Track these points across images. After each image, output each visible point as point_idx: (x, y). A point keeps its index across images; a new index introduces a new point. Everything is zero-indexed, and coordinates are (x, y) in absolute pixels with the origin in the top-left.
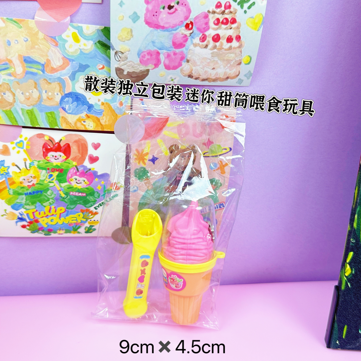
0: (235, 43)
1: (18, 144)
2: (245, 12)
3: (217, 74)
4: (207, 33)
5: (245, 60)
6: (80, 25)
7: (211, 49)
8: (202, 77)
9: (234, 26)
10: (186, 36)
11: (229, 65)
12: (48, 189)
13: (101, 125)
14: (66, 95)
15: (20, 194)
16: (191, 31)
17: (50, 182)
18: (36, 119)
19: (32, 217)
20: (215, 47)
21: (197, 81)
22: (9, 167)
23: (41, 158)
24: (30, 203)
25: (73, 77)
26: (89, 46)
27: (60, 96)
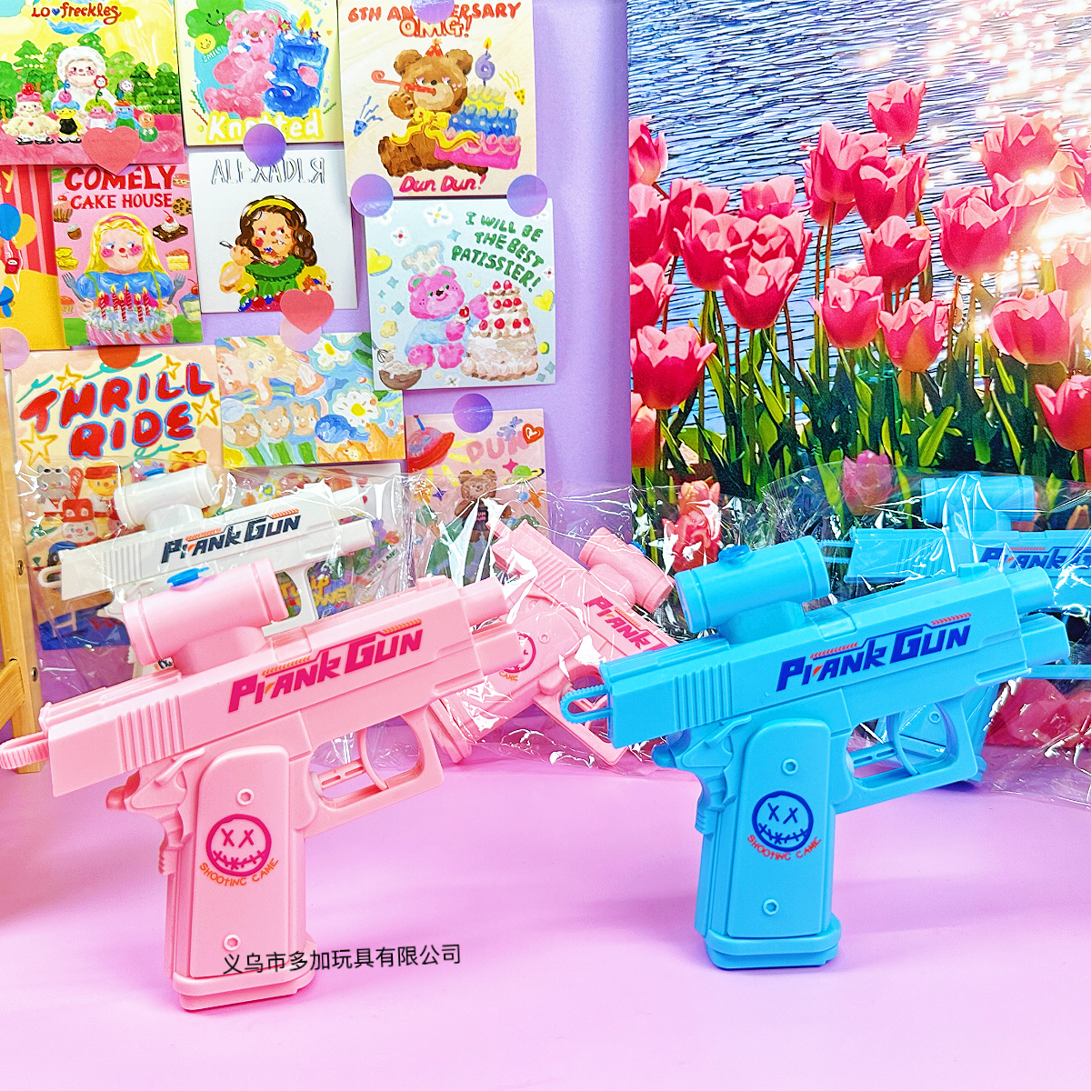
0: (524, 328)
1: (265, 490)
2: (530, 290)
3: (508, 369)
4: (486, 319)
5: (541, 348)
6: (333, 334)
7: (496, 338)
8: (490, 375)
9: (519, 307)
10: (462, 324)
11: (522, 356)
13: (369, 453)
14: (321, 419)
16: (468, 318)
18: (288, 454)
20: (500, 335)
21: (485, 381)
25: (329, 396)
26: (345, 357)
27: (315, 422)
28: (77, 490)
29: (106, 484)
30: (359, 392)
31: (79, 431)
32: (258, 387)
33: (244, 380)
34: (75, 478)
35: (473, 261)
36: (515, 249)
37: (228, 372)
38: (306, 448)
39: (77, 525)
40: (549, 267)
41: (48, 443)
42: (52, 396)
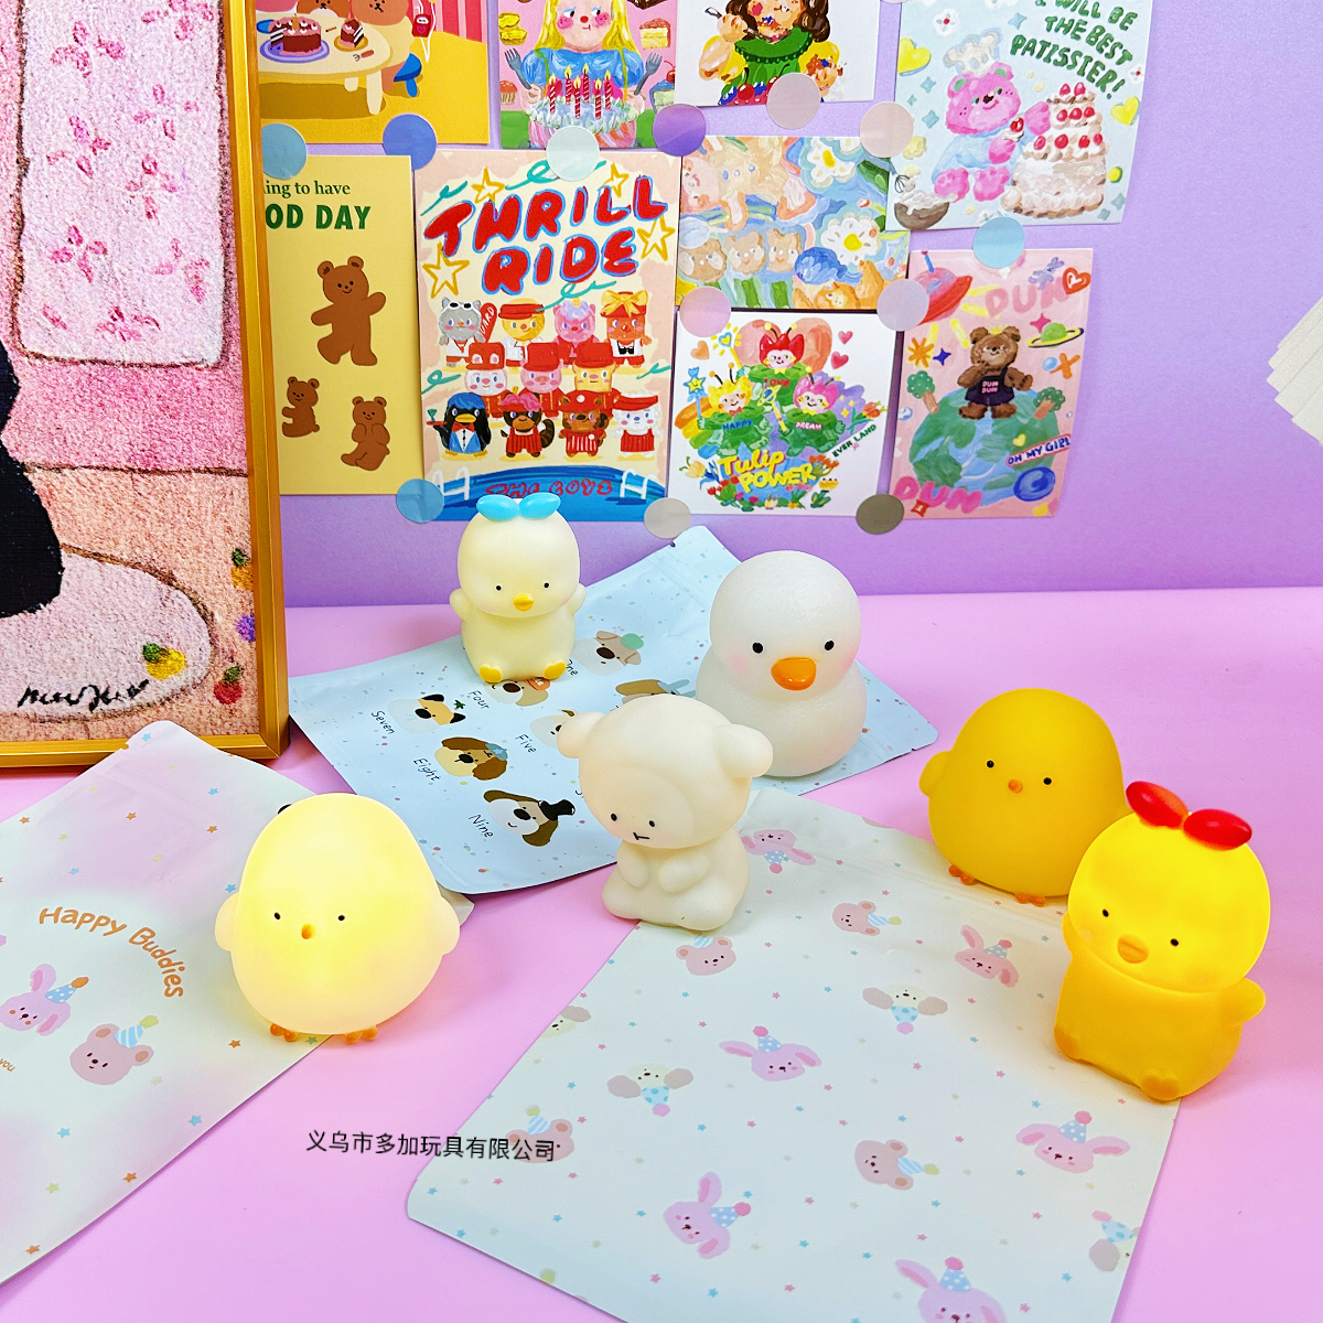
0: (1093, 148)
1: (723, 340)
2: (1109, 96)
3: (1063, 202)
4: (1046, 135)
5: (1112, 175)
6: (836, 138)
7: (1053, 161)
8: (1037, 211)
9: (1091, 120)
10: (1012, 141)
11: (1084, 186)
12: (762, 418)
13: (857, 299)
14: (805, 252)
15: (716, 427)
16: (1020, 133)
17: (766, 404)
18: (756, 295)
19: (728, 472)
20: (1060, 156)
21: (1030, 217)
22: (704, 379)
23: (755, 361)
24: (729, 445)
25: (819, 223)
26: (847, 170)
27: (796, 256)
28: (488, 331)
29: (524, 327)
30: (857, 218)
31: (497, 258)
32: (731, 205)
33: (713, 197)
34: (487, 315)
35: (1039, 56)
36: (1097, 39)
37: (695, 182)
38: (780, 289)
39: (484, 374)
40: (1139, 65)
41: (458, 271)
42: (464, 210)
